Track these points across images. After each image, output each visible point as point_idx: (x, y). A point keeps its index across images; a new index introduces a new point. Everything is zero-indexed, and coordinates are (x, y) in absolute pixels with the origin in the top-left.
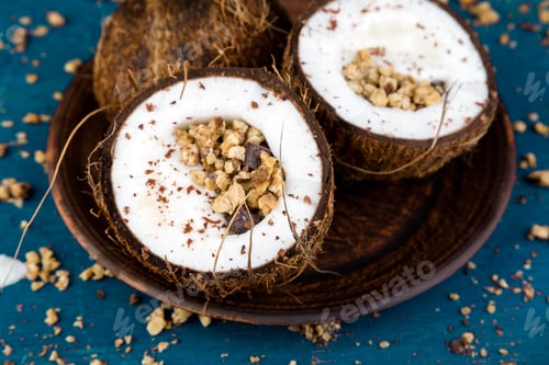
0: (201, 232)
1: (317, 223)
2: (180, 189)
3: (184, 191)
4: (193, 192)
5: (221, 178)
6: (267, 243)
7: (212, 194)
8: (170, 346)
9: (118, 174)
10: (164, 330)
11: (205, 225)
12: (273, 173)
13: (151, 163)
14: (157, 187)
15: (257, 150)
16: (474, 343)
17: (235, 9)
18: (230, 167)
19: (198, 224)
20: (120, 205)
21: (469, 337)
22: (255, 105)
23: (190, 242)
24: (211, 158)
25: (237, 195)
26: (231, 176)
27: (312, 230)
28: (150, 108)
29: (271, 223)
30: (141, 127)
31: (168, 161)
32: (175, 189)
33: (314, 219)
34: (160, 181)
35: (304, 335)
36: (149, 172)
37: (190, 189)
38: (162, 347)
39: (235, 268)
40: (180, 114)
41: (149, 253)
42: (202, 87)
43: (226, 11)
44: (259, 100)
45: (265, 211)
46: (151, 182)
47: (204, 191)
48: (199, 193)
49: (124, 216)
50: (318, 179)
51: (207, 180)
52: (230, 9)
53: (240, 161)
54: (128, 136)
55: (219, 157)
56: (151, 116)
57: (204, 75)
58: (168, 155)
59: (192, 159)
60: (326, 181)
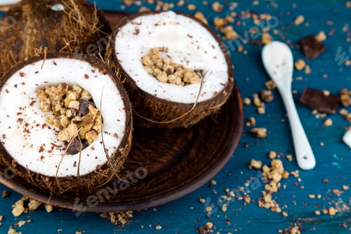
0: (50, 152)
1: (121, 150)
2: (38, 125)
3: (40, 127)
4: (46, 128)
5: (63, 120)
6: (90, 160)
7: (58, 129)
8: (26, 223)
10: (23, 213)
11: (52, 148)
12: (96, 118)
13: (20, 108)
14: (24, 124)
15: (86, 104)
17: (77, 19)
18: (69, 113)
19: (48, 147)
22: (87, 77)
23: (42, 157)
24: (58, 107)
25: (73, 130)
26: (70, 119)
27: (118, 154)
28: (22, 75)
29: (93, 149)
30: (16, 86)
31: (32, 108)
32: (35, 125)
33: (119, 148)
34: (26, 120)
35: (110, 220)
36: (19, 114)
37: (44, 126)
38: (21, 223)
39: (69, 175)
40: (40, 80)
41: (16, 163)
42: (55, 64)
43: (72, 19)
44: (89, 74)
45: (89, 141)
46: (20, 120)
47: (52, 127)
48: (49, 128)
49: (2, 140)
50: (123, 123)
51: (55, 121)
52: (74, 18)
53: (76, 110)
54: (7, 91)
55: (63, 107)
56: (23, 80)
57: (56, 57)
58: (32, 104)
59: (46, 107)
60: (128, 124)
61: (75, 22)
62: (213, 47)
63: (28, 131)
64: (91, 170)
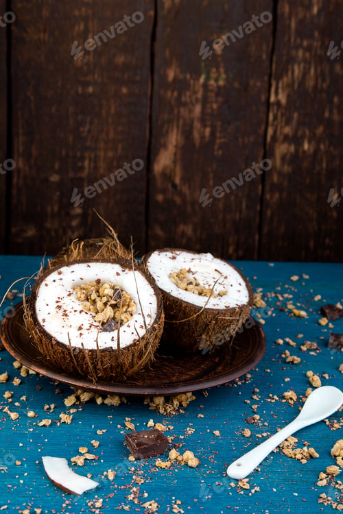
0: (88, 329)
1: (155, 325)
2: (75, 311)
3: (78, 312)
4: (83, 313)
5: (99, 305)
6: (127, 335)
7: (94, 314)
8: (78, 411)
9: (39, 304)
10: (74, 404)
11: (90, 327)
12: (129, 302)
13: (59, 298)
14: (62, 310)
15: (118, 293)
16: (260, 420)
17: (116, 248)
18: (105, 299)
19: (86, 326)
20: (40, 318)
21: (257, 417)
22: (118, 274)
23: (81, 334)
24: (94, 296)
25: (109, 312)
26: (105, 304)
27: (153, 328)
28: (60, 273)
29: (129, 326)
30: (54, 281)
31: (69, 298)
32: (73, 311)
33: (153, 324)
34: (64, 307)
36: (57, 302)
37: (81, 312)
38: (72, 411)
39: (107, 347)
40: (76, 277)
41: (56, 340)
42: (89, 266)
43: (112, 250)
44: (120, 272)
45: (125, 320)
46: (59, 307)
47: (89, 313)
48: (86, 313)
49: (42, 323)
50: (155, 306)
51: (92, 307)
52: (114, 249)
53: (110, 297)
54: (46, 285)
55: (99, 296)
56: (61, 276)
57: (90, 262)
58: (69, 295)
59: (83, 296)
60: (159, 306)
61: (114, 252)
62: (240, 284)
63: (66, 315)
64: (128, 344)
